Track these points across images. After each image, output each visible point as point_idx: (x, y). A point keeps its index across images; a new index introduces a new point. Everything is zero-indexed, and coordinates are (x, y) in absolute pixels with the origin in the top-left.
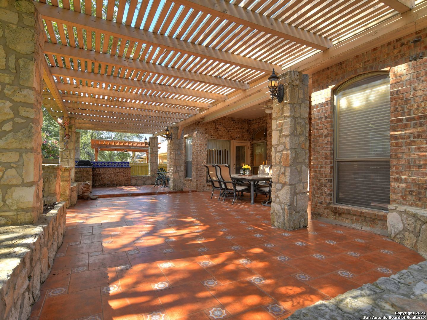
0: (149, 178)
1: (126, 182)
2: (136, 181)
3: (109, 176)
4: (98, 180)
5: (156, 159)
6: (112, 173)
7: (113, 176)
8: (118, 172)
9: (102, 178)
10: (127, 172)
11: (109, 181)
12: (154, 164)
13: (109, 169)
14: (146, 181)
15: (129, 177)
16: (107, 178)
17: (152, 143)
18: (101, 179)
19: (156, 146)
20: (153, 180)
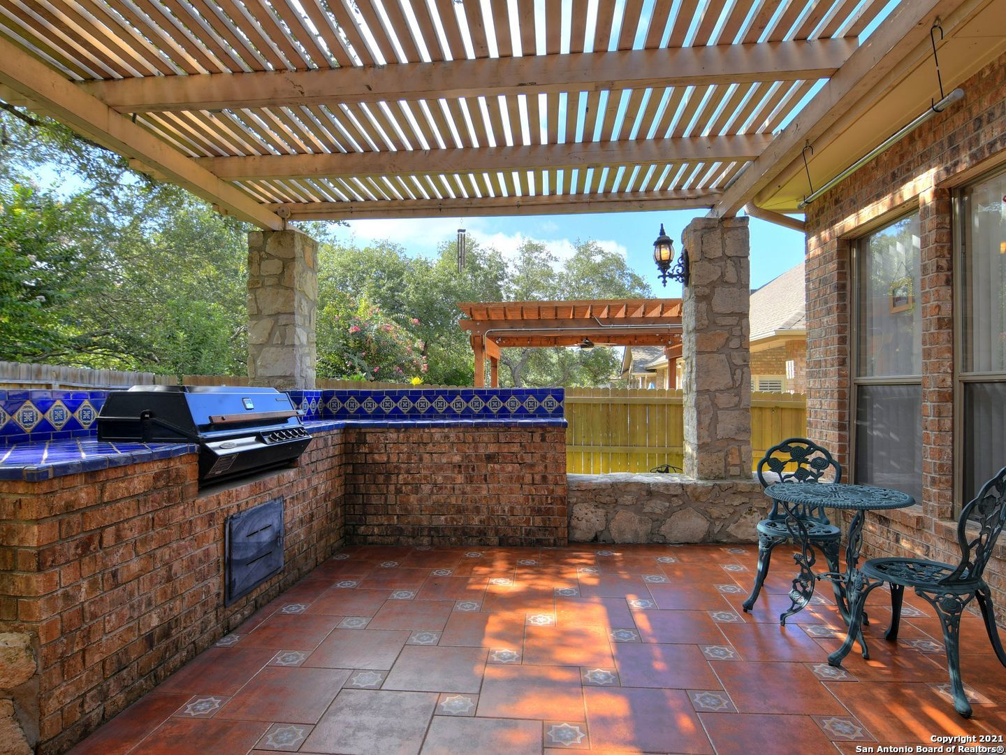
0: (684, 495)
1: (538, 520)
2: (601, 512)
3: (440, 479)
4: (375, 500)
5: (733, 368)
6: (457, 459)
7: (460, 479)
8: (490, 458)
9: (398, 491)
10: (544, 457)
11: (438, 509)
12: (723, 400)
13: (437, 434)
14: (669, 513)
15: (559, 491)
16: (426, 488)
17: (704, 257)
18: (391, 499)
19: (731, 275)
20: (715, 512)
